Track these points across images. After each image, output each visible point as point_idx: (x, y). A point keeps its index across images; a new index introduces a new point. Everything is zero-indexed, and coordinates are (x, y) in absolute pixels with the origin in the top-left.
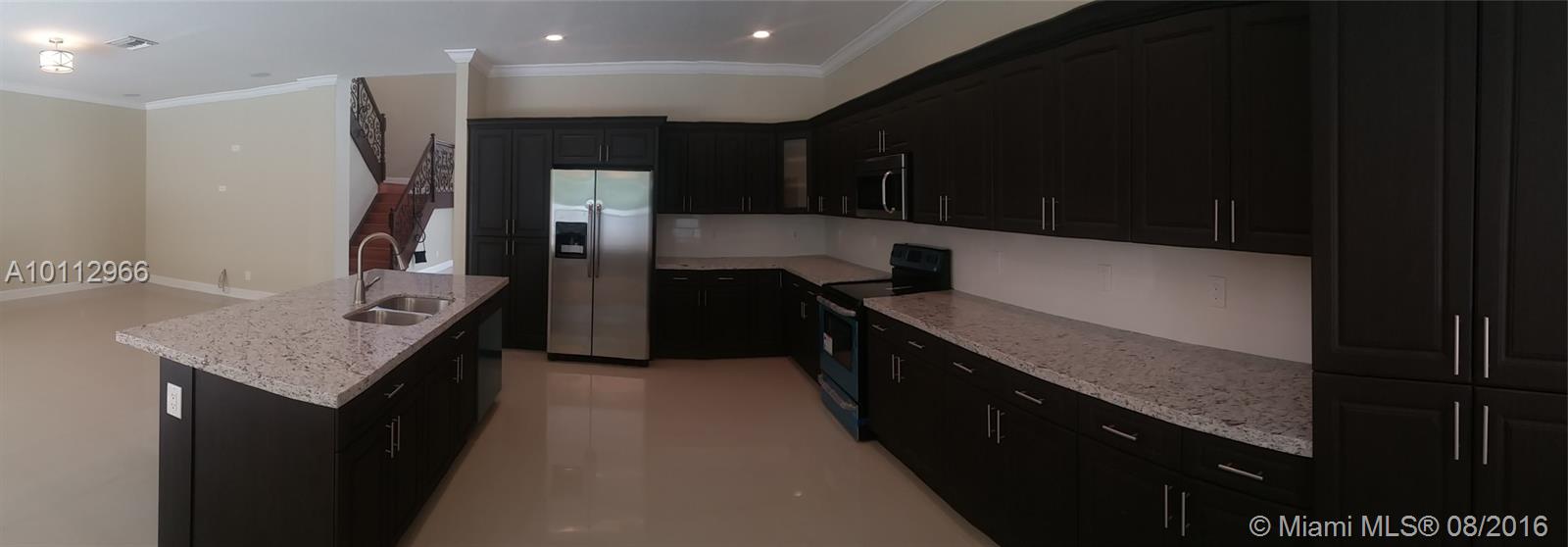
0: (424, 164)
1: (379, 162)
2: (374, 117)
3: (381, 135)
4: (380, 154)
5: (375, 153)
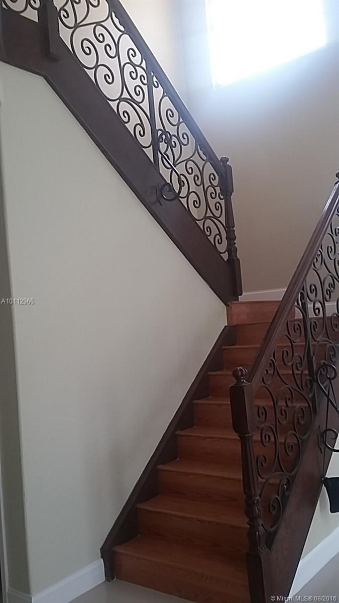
1: (225, 256)
2: (201, 163)
3: (223, 202)
4: (225, 242)
5: (211, 239)
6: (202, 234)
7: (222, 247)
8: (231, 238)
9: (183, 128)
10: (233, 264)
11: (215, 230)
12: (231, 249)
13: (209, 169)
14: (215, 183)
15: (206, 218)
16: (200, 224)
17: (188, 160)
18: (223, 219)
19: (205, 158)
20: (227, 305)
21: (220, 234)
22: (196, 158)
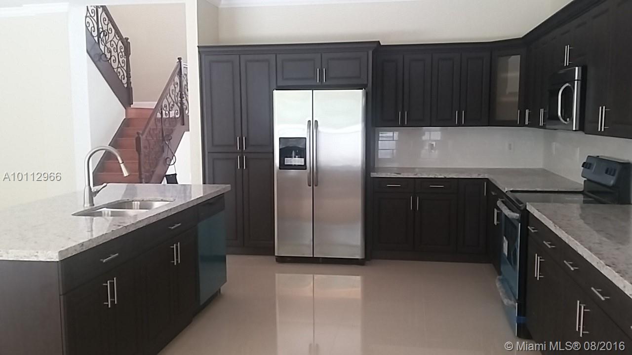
0: (172, 87)
1: (126, 86)
2: (116, 41)
3: (125, 59)
4: (126, 78)
5: (120, 77)
6: (116, 75)
7: (125, 81)
8: (129, 77)
9: (110, 25)
10: (129, 89)
11: (122, 73)
12: (129, 83)
13: (120, 44)
14: (123, 50)
15: (118, 67)
16: (116, 70)
17: (111, 41)
18: (125, 68)
19: (118, 38)
20: (125, 108)
21: (124, 75)
22: (115, 39)
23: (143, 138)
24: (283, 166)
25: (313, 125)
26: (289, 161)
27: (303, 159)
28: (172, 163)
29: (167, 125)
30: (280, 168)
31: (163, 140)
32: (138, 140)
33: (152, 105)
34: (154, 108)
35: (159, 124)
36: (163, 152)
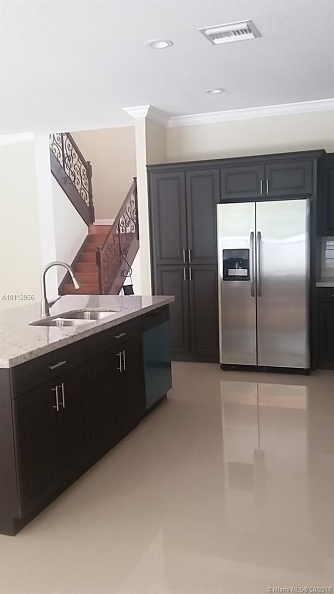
1: (88, 205)
3: (88, 181)
4: (88, 199)
5: (83, 198)
6: (80, 195)
7: (87, 202)
8: (91, 197)
9: (74, 151)
10: (91, 208)
11: (85, 194)
12: (91, 202)
13: (83, 167)
14: (85, 173)
15: (81, 189)
16: (79, 192)
17: (74, 165)
18: (87, 189)
19: (81, 162)
20: (88, 226)
21: (86, 196)
22: (78, 164)
23: (102, 253)
24: (226, 277)
25: (256, 237)
26: (232, 272)
27: (246, 270)
28: (129, 275)
29: (124, 240)
30: (224, 280)
31: (121, 254)
32: (98, 254)
33: (111, 222)
34: (112, 224)
35: (117, 240)
36: (121, 264)
